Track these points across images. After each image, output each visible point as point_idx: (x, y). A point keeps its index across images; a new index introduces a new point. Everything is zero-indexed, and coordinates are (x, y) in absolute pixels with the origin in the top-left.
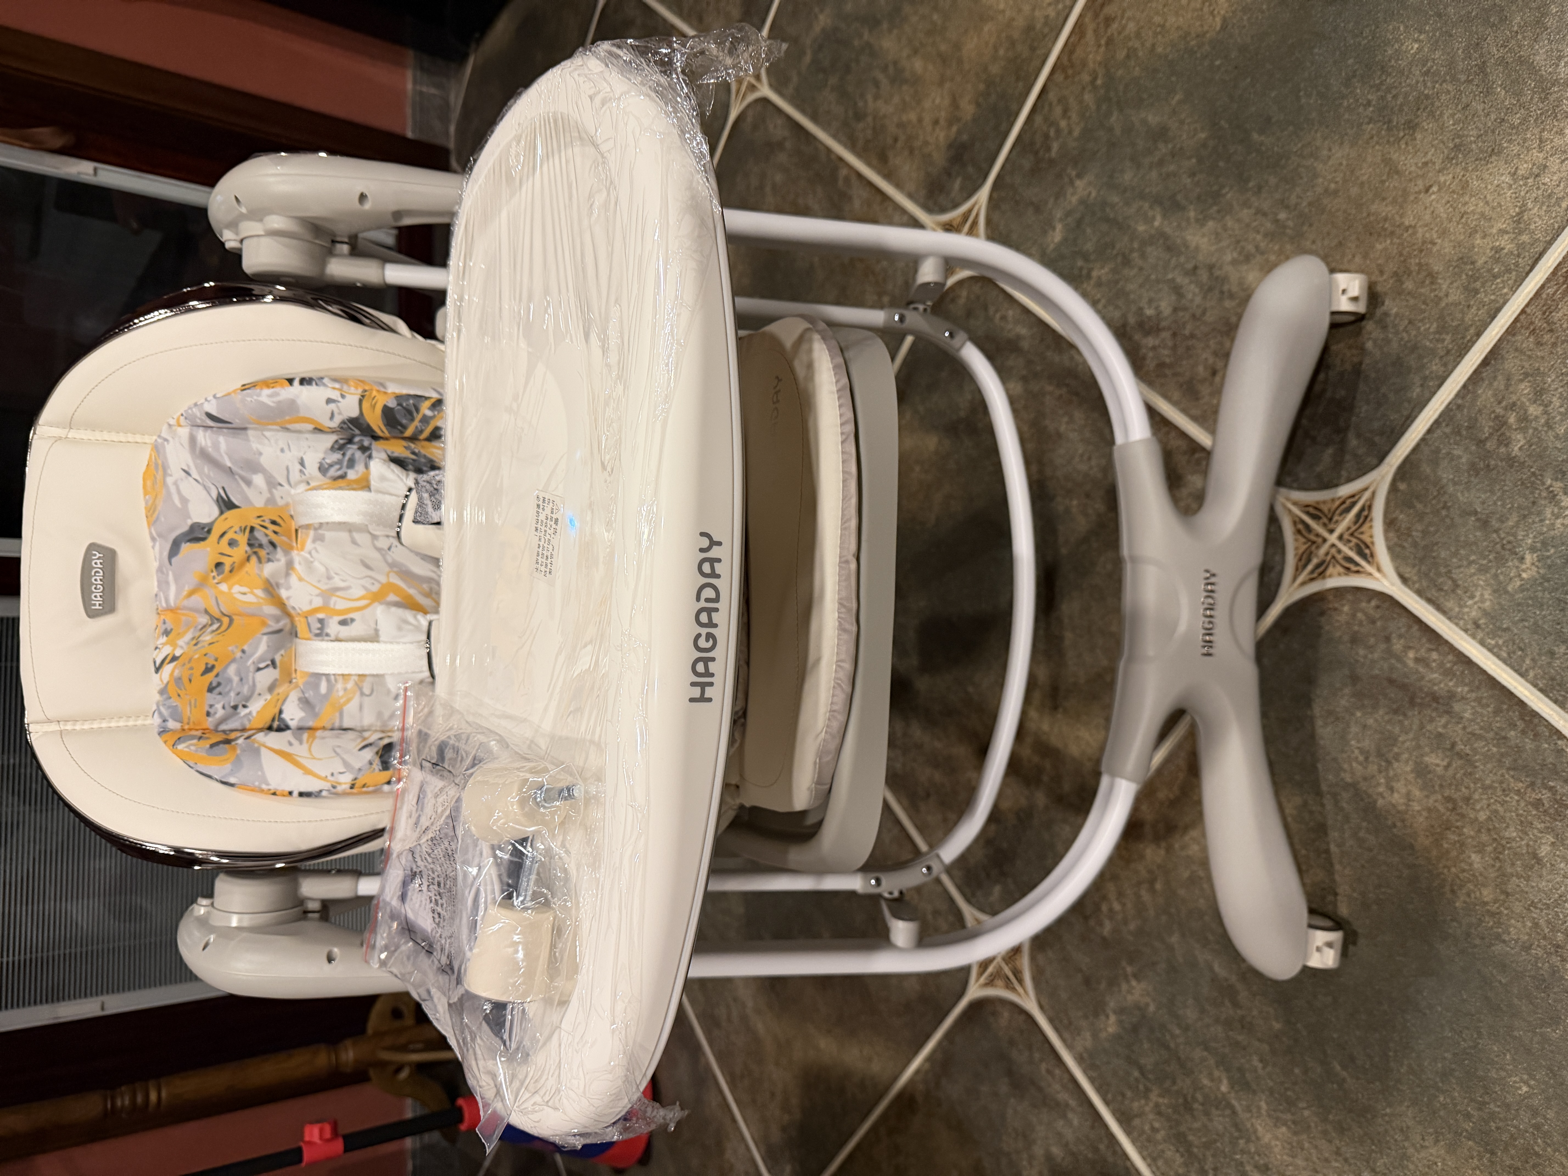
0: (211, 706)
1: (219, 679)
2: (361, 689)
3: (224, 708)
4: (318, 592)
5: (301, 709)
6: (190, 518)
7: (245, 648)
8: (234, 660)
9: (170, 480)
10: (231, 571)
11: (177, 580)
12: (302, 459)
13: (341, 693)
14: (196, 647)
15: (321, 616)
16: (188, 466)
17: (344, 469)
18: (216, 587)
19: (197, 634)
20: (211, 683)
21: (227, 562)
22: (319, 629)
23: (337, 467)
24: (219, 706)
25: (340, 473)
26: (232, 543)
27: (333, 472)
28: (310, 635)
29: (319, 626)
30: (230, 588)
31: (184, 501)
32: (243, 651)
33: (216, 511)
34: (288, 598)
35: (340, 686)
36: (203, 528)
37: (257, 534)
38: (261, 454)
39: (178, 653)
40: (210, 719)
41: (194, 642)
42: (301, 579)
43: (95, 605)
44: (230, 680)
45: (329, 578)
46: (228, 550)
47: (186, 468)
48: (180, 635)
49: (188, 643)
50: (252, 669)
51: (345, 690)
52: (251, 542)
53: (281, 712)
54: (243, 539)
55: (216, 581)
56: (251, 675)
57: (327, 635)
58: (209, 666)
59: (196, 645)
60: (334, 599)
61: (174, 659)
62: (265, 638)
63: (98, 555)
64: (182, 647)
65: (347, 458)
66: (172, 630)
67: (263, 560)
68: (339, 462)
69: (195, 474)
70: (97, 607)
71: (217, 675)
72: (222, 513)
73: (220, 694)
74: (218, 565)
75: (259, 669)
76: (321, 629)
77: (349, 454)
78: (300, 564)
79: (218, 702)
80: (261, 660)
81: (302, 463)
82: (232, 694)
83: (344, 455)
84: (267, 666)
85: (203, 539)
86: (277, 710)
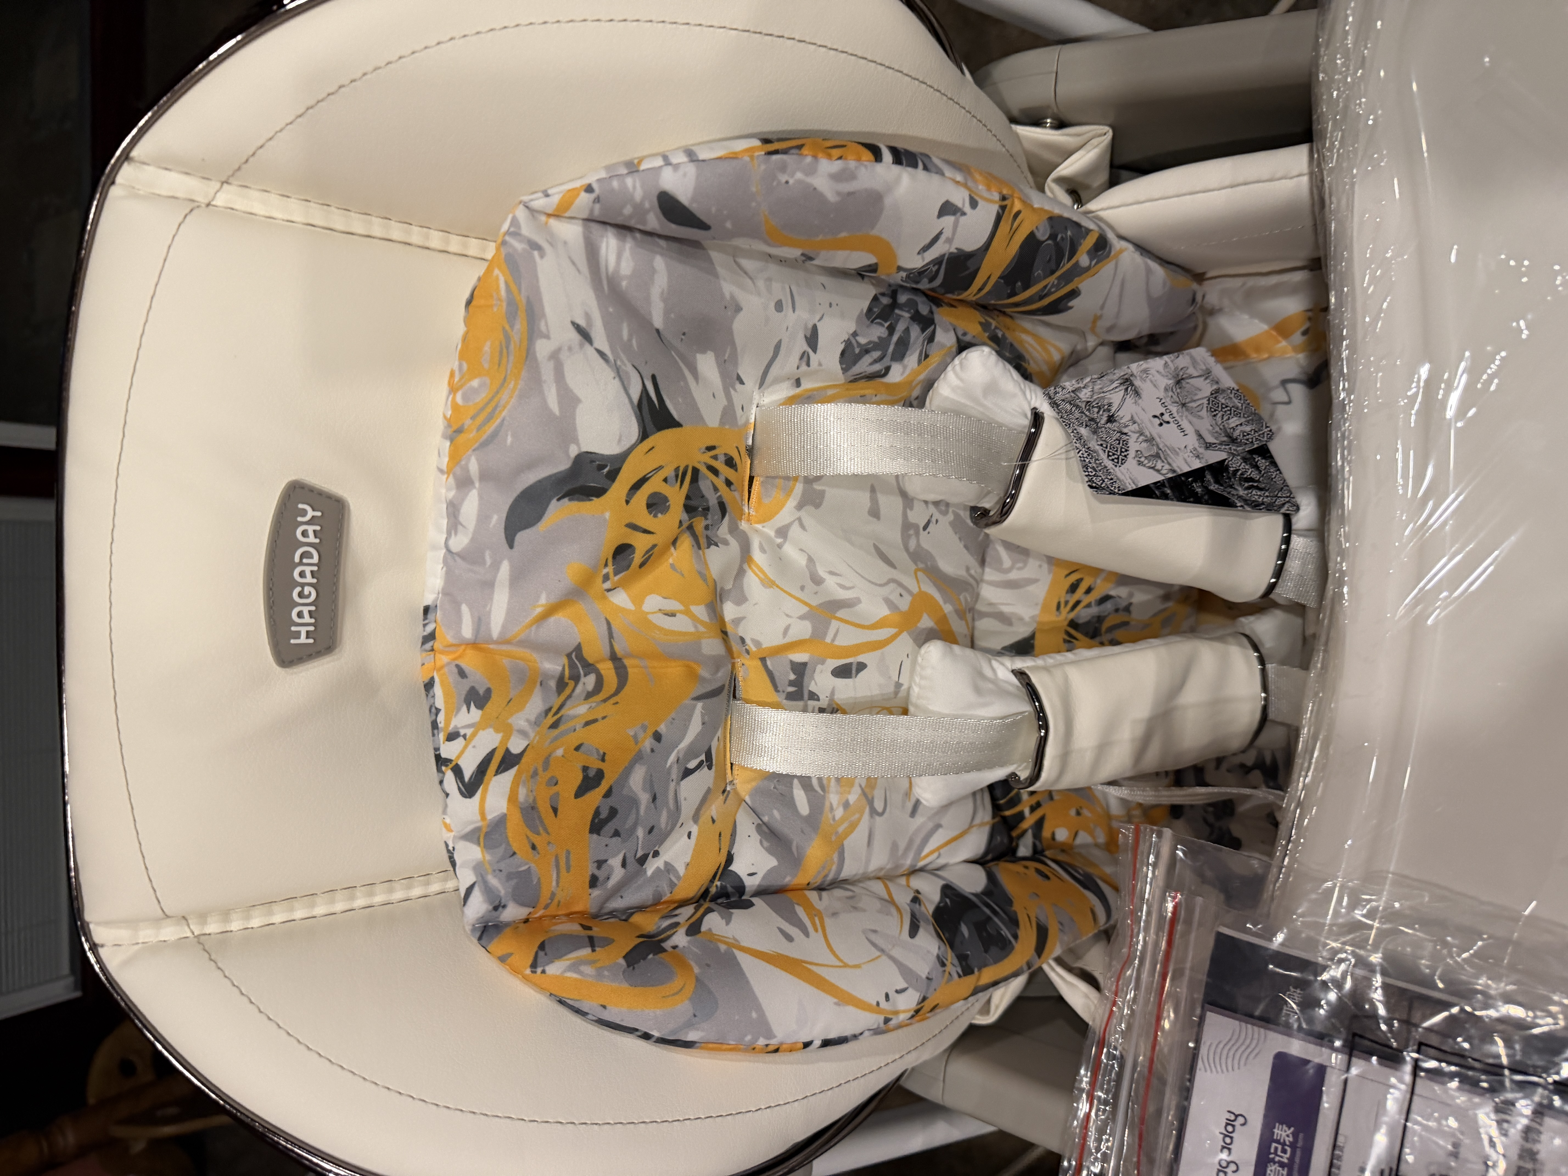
0: (600, 863)
1: (612, 801)
2: (871, 802)
3: (624, 865)
4: (805, 609)
5: (769, 851)
6: (575, 440)
7: (662, 728)
8: (638, 758)
9: (542, 348)
10: (642, 565)
11: (517, 578)
12: (815, 329)
13: (839, 813)
14: (556, 732)
15: (799, 657)
16: (588, 316)
17: (886, 361)
18: (605, 598)
19: (557, 702)
20: (597, 812)
21: (641, 543)
22: (791, 683)
23: (876, 354)
24: (615, 862)
25: (877, 367)
26: (656, 504)
27: (864, 365)
28: (775, 697)
29: (792, 677)
30: (638, 601)
31: (570, 401)
32: (657, 737)
33: (633, 431)
34: (737, 621)
35: (833, 798)
36: (601, 467)
37: (705, 486)
38: (738, 309)
39: (516, 746)
40: (596, 892)
41: (550, 720)
42: (769, 583)
43: (297, 635)
44: (634, 802)
45: (817, 581)
46: (645, 519)
47: (582, 323)
48: (512, 704)
49: (537, 723)
50: (675, 774)
51: (846, 805)
52: (692, 503)
53: (730, 859)
54: (676, 496)
55: (607, 585)
56: (672, 785)
57: (813, 696)
58: (591, 774)
59: (555, 725)
60: (835, 624)
61: (509, 761)
62: (700, 705)
63: (310, 513)
64: (523, 733)
65: (895, 338)
66: (488, 691)
67: (703, 541)
68: (881, 345)
69: (601, 340)
70: (303, 640)
71: (608, 794)
72: (644, 435)
73: (617, 834)
74: (622, 551)
75: (687, 773)
76: (798, 683)
77: (900, 327)
78: (763, 550)
79: (615, 855)
80: (691, 753)
81: (812, 339)
82: (640, 832)
83: (891, 330)
84: (700, 764)
85: (599, 492)
86: (723, 859)
